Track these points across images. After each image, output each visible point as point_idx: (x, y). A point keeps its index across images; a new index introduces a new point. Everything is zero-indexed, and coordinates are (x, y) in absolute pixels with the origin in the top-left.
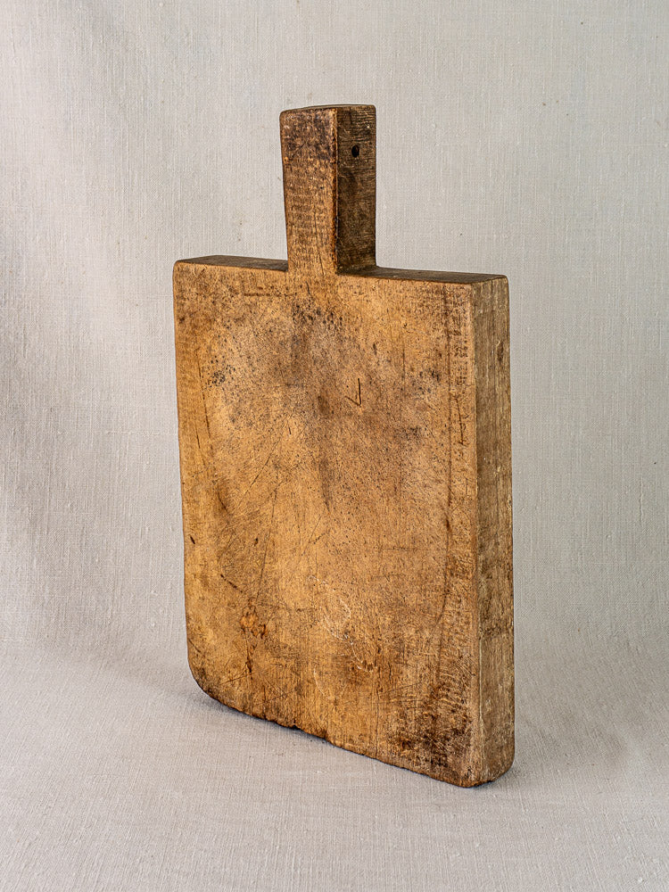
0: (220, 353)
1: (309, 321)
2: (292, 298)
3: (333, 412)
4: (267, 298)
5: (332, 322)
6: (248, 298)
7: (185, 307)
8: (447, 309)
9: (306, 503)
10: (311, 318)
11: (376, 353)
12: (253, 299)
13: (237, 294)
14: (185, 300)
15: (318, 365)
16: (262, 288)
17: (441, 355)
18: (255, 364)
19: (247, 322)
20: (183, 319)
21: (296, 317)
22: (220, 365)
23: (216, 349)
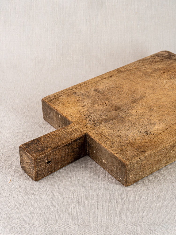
0: (138, 136)
1: (96, 121)
2: (93, 128)
3: (116, 106)
4: (102, 133)
5: (88, 117)
6: (109, 138)
7: (137, 153)
8: (54, 99)
9: (152, 100)
10: (94, 121)
11: (85, 105)
12: (107, 136)
13: (112, 141)
14: (135, 154)
15: (106, 115)
16: (101, 136)
17: (68, 95)
18: (128, 127)
19: (117, 135)
20: (142, 151)
21: (99, 124)
22: (142, 135)
23: (139, 138)
